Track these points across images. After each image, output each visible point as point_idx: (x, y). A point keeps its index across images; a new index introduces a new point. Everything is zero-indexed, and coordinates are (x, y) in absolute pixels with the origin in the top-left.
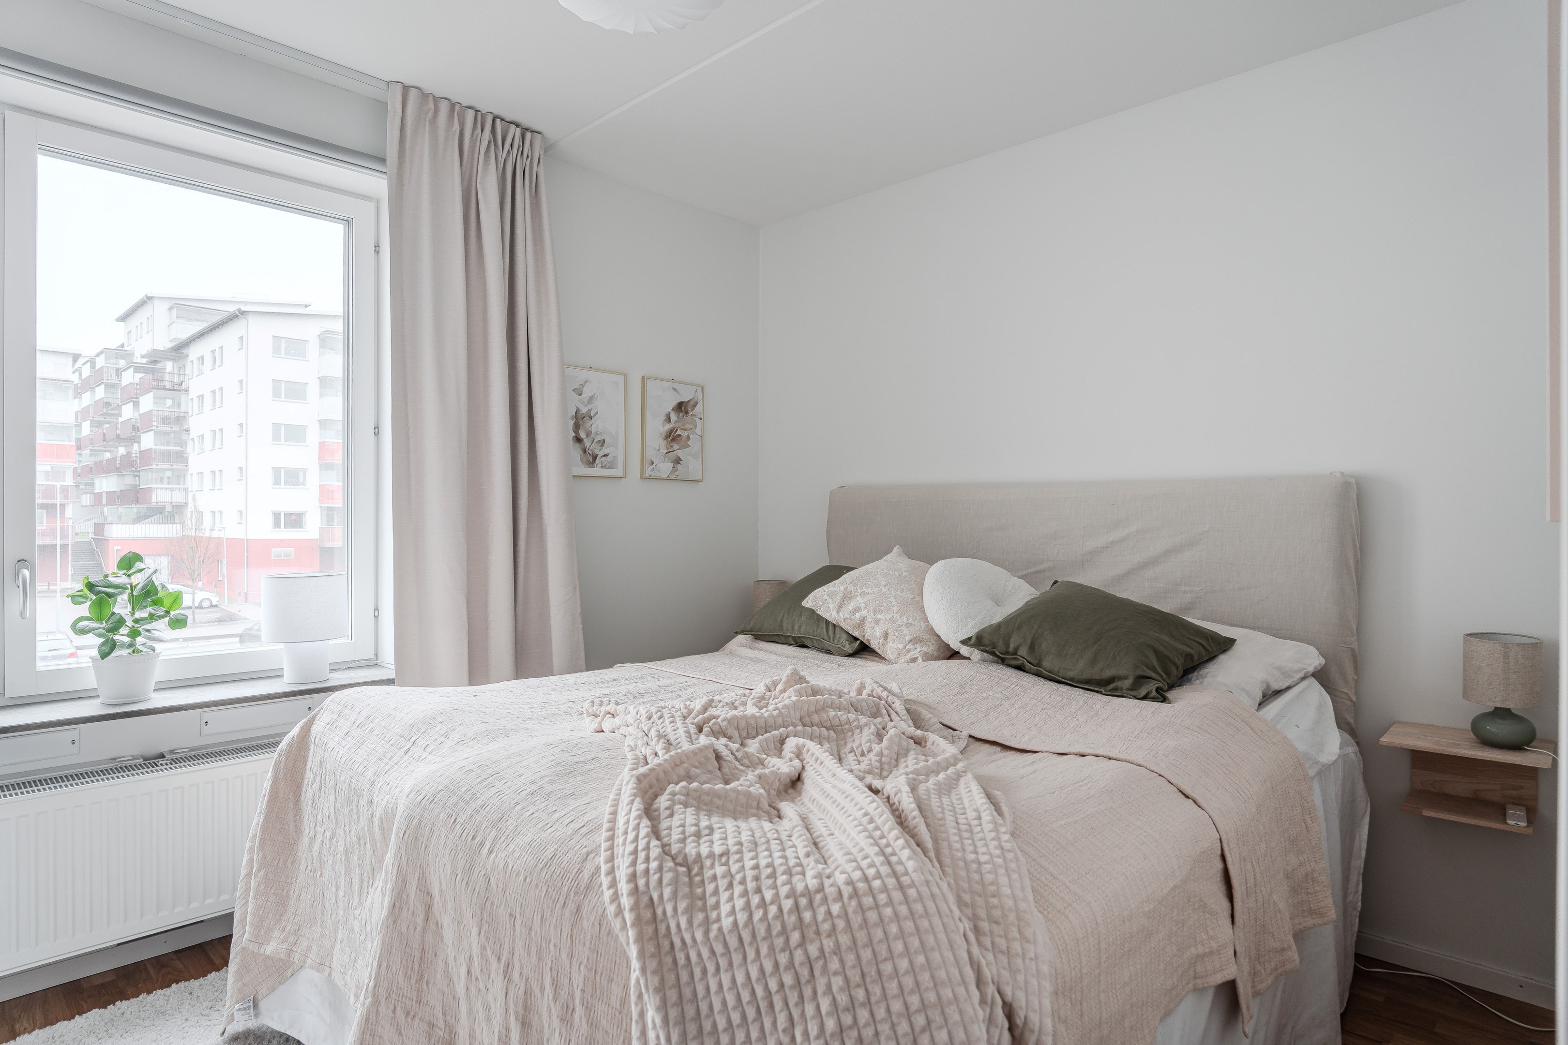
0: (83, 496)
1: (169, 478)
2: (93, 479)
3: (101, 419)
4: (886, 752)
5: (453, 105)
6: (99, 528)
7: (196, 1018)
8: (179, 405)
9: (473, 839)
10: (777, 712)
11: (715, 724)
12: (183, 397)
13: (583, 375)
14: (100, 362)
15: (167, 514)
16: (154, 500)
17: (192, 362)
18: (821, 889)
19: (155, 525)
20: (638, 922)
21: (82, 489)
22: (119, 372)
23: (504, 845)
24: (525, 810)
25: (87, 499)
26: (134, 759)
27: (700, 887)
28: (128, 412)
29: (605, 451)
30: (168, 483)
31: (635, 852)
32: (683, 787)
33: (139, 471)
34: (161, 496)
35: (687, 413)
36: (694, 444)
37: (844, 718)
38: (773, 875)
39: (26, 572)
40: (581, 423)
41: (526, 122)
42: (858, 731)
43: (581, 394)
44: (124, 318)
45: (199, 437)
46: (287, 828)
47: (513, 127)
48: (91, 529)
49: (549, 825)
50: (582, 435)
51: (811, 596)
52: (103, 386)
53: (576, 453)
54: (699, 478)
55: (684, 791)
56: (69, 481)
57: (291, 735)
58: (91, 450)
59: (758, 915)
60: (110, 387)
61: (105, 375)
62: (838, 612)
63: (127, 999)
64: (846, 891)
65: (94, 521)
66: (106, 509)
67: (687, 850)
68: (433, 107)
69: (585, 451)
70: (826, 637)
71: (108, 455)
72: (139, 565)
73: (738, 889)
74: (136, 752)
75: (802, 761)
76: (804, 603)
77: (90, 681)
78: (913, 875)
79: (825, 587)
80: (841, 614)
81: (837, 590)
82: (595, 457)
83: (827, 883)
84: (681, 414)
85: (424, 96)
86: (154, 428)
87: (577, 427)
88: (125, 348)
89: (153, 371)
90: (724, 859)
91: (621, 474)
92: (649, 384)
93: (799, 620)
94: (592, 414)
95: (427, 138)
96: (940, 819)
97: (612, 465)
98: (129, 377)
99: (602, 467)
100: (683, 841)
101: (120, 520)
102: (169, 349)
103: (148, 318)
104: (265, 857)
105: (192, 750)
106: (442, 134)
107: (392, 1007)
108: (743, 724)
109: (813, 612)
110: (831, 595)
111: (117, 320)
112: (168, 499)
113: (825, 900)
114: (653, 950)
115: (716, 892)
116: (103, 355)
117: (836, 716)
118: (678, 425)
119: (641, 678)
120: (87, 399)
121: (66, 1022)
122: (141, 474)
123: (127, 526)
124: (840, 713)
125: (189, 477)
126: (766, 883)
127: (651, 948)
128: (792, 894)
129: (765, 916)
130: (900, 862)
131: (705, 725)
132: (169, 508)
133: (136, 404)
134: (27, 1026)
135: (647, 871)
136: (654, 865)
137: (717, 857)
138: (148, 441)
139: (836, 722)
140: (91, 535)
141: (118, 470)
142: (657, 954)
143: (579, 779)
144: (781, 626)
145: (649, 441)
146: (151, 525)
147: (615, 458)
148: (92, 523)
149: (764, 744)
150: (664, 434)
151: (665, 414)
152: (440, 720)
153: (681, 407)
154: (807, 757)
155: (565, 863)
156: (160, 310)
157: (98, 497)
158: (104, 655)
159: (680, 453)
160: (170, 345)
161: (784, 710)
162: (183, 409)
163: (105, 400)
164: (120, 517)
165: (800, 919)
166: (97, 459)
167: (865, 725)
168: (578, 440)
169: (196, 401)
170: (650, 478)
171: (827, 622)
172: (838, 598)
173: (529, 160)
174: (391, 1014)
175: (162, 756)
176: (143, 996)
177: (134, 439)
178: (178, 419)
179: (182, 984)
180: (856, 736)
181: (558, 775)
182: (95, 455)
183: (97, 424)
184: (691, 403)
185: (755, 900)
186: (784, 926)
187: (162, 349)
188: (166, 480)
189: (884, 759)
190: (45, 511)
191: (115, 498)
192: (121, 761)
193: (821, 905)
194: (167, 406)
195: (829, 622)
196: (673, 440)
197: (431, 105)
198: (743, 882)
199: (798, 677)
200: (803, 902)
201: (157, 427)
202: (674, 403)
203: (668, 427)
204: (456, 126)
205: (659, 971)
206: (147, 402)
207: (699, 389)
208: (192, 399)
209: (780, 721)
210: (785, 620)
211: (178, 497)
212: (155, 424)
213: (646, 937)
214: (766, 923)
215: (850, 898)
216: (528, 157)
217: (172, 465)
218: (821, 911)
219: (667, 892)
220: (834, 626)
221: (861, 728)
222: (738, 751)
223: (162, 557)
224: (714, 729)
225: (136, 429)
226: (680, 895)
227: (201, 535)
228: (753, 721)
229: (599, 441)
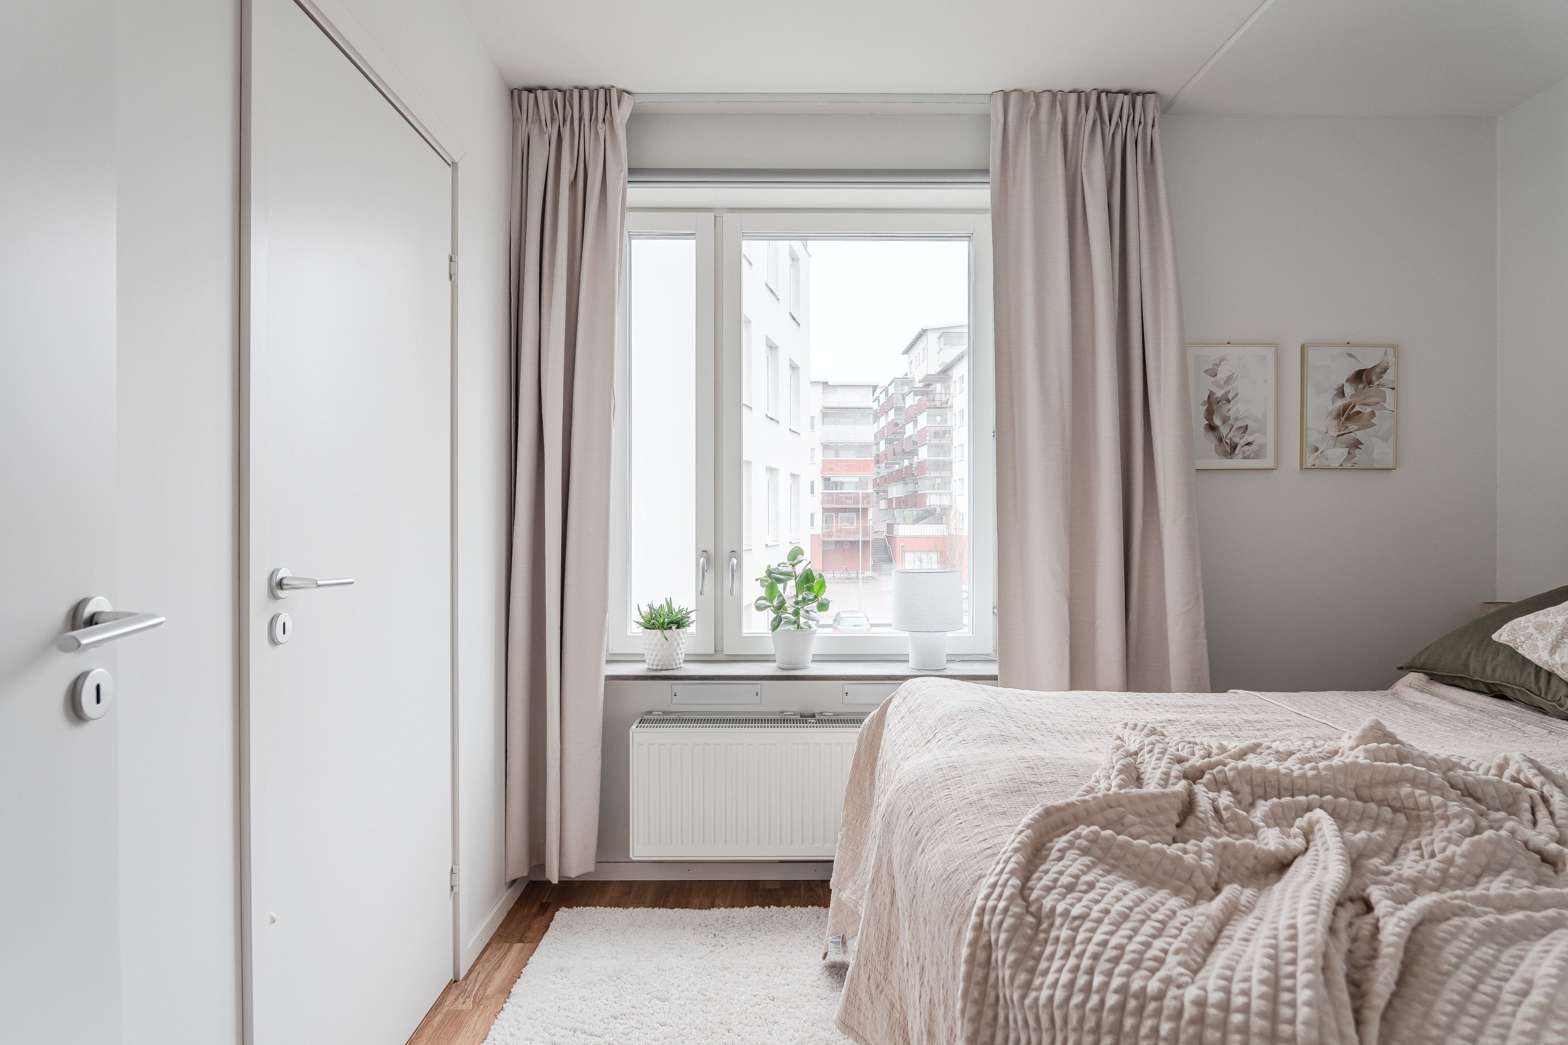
0: (880, 501)
1: (938, 484)
2: (887, 487)
3: (892, 437)
4: (1459, 861)
5: (1054, 95)
6: (890, 527)
7: (814, 939)
8: (946, 420)
9: (916, 835)
10: (1314, 772)
11: (1219, 772)
12: (949, 413)
13: (1216, 353)
14: (891, 390)
15: (937, 515)
16: (928, 504)
17: (955, 381)
18: (1160, 996)
19: (928, 525)
20: (971, 960)
21: (881, 496)
22: (904, 396)
23: (931, 848)
24: (957, 818)
25: (883, 504)
26: (795, 715)
27: (1040, 946)
28: (910, 430)
29: (1248, 438)
30: (938, 489)
31: (994, 885)
32: (1092, 832)
33: (917, 479)
34: (933, 500)
35: (1370, 382)
36: (1383, 422)
37: (1423, 800)
38: (1116, 961)
39: (735, 561)
40: (1215, 407)
41: (1134, 85)
42: (1442, 822)
43: (1215, 375)
44: (907, 351)
45: (960, 445)
46: (864, 794)
47: (1121, 95)
48: (885, 529)
49: (966, 839)
50: (1217, 421)
51: (1507, 627)
52: (893, 410)
53: (1209, 443)
54: (1391, 466)
55: (1091, 837)
56: (870, 490)
57: (872, 714)
58: (886, 464)
59: (1076, 999)
60: (898, 410)
61: (895, 400)
62: (1552, 652)
63: (779, 906)
64: (1190, 1011)
65: (887, 522)
66: (895, 511)
67: (1044, 901)
68: (1034, 104)
69: (1220, 440)
70: (1534, 688)
71: (897, 467)
72: (800, 557)
73: (1072, 961)
74: (797, 709)
75: (1308, 842)
76: (1495, 637)
77: (769, 649)
78: (1300, 1028)
79: (1531, 616)
80: (1557, 657)
81: (1551, 621)
82: (1234, 447)
83: (1173, 992)
84: (1361, 386)
85: (1023, 94)
86: (928, 442)
87: (1210, 413)
88: (909, 376)
89: (927, 393)
90: (1077, 923)
91: (1272, 466)
92: (1311, 354)
93: (1493, 659)
94: (1230, 396)
95: (1029, 137)
96: (1441, 973)
97: (1258, 455)
98: (911, 401)
99: (1244, 458)
100: (1048, 889)
101: (905, 521)
102: (939, 372)
103: (924, 349)
104: (847, 815)
105: (835, 714)
106: (1044, 128)
107: (867, 975)
108: (1258, 779)
109: (1513, 653)
110: (1541, 628)
111: (903, 354)
112: (938, 503)
113: (1158, 1013)
114: (976, 995)
115: (1052, 957)
116: (893, 385)
117: (1411, 795)
118: (1356, 399)
119: (1236, 708)
120: (883, 422)
121: (738, 909)
122: (919, 481)
123: (909, 526)
124: (1418, 792)
125: (953, 483)
126: (1103, 965)
127: (975, 993)
128: (1123, 990)
129: (1083, 1005)
130: (1293, 1004)
131: (1208, 771)
132: (938, 511)
133: (915, 422)
134: (720, 902)
135: (994, 908)
136: (1002, 904)
137: (1070, 918)
138: (923, 453)
139: (1410, 803)
140: (885, 534)
141: (903, 479)
142: (980, 1002)
143: (1021, 799)
144: (1466, 665)
145: (1312, 421)
146: (926, 525)
147: (1262, 447)
148: (885, 523)
149: (1279, 811)
150: (1335, 413)
151: (1336, 387)
152: (960, 717)
153: (1360, 377)
154: (1317, 840)
155: (960, 880)
156: (932, 339)
157: (890, 501)
158: (774, 628)
159: (1360, 435)
160: (939, 369)
161: (1325, 772)
162: (948, 424)
163: (895, 421)
164: (904, 519)
165: (1120, 1024)
166: (890, 470)
167: (1456, 816)
168: (1212, 428)
169: (958, 415)
170: (1313, 468)
171: (1538, 669)
172: (1553, 633)
173: (1142, 126)
174: (867, 982)
175: (813, 716)
176: (788, 907)
177: (914, 453)
178: (945, 433)
179: (816, 908)
180: (1436, 830)
181: (1003, 790)
182: (890, 467)
183: (889, 442)
184: (1378, 370)
185: (1082, 980)
186: (1098, 1024)
187: (934, 373)
188: (936, 486)
189: (1452, 870)
190: (855, 514)
191: (903, 503)
192: (785, 715)
193: (1151, 1016)
194: (937, 422)
195: (1541, 668)
196: (1348, 419)
197: (1033, 103)
198: (1080, 956)
199: (1380, 733)
200: (1132, 1004)
201: (930, 441)
202: (1351, 371)
203: (1341, 402)
204: (1059, 116)
205: (976, 1020)
206: (923, 420)
207: (1390, 351)
208: (955, 414)
209: (1315, 785)
210: (1472, 657)
211: (945, 502)
212: (928, 438)
213: (974, 980)
214: (1081, 1012)
215: (1192, 1022)
216: (1140, 123)
217: (940, 474)
218: (1148, 1024)
219: (1003, 936)
220: (1550, 675)
221: (1447, 820)
222: (1227, 808)
223: (933, 553)
224: (1217, 778)
225: (915, 443)
226: (1013, 946)
227: (960, 534)
228: (1273, 778)
229: (1239, 428)
